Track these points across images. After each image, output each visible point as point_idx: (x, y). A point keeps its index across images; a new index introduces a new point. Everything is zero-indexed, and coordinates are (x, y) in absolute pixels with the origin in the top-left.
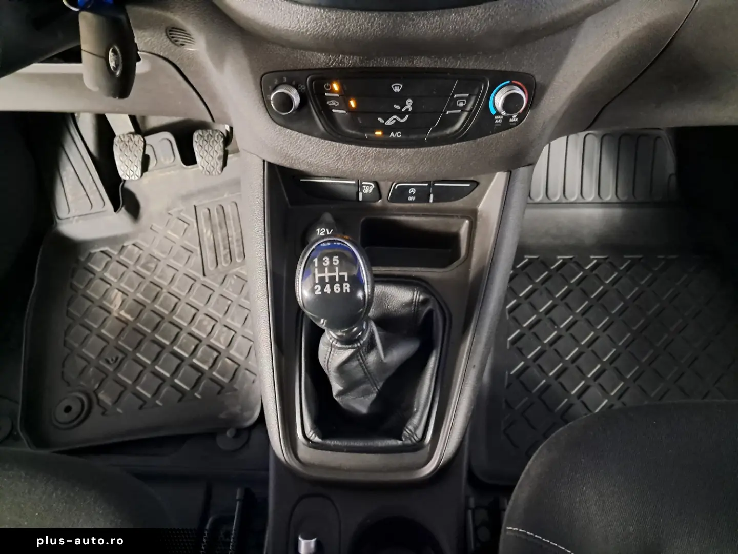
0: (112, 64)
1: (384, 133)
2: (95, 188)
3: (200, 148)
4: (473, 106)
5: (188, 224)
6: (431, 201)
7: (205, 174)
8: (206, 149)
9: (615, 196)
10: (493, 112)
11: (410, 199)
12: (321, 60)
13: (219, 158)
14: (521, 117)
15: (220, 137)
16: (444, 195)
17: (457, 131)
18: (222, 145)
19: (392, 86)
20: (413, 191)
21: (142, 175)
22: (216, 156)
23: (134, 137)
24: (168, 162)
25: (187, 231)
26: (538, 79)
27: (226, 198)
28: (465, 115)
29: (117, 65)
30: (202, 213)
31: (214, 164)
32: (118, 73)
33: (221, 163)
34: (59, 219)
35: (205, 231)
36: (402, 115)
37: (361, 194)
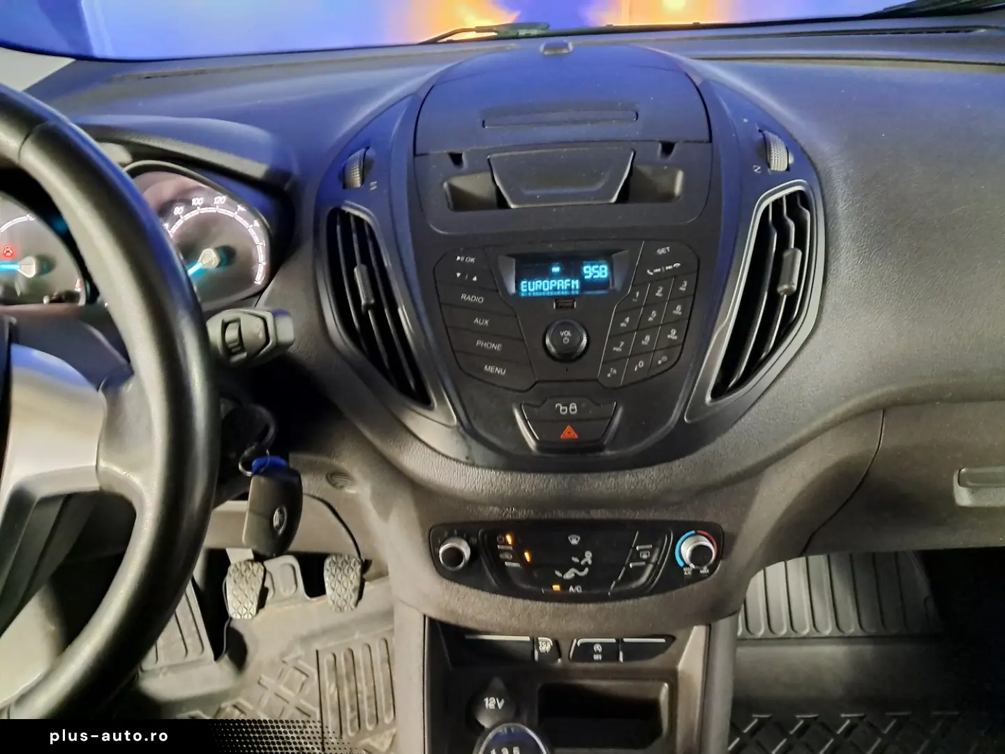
0: (276, 523)
1: (562, 588)
2: (194, 629)
3: (332, 577)
4: (658, 558)
5: (307, 676)
6: (621, 659)
7: (336, 609)
8: (340, 579)
9: (858, 628)
10: (681, 564)
11: (596, 657)
12: (493, 512)
13: (354, 590)
14: (712, 568)
15: (357, 564)
16: (635, 652)
17: (643, 585)
18: (359, 574)
19: (569, 538)
20: (598, 648)
21: (257, 612)
22: (351, 588)
23: (252, 565)
24: (288, 594)
25: (304, 686)
26: (725, 527)
27: (357, 640)
28: (650, 567)
29: (281, 523)
30: (326, 659)
31: (347, 597)
32: (281, 531)
33: (355, 597)
34: (142, 670)
35: (327, 685)
36: (581, 568)
37: (536, 653)
